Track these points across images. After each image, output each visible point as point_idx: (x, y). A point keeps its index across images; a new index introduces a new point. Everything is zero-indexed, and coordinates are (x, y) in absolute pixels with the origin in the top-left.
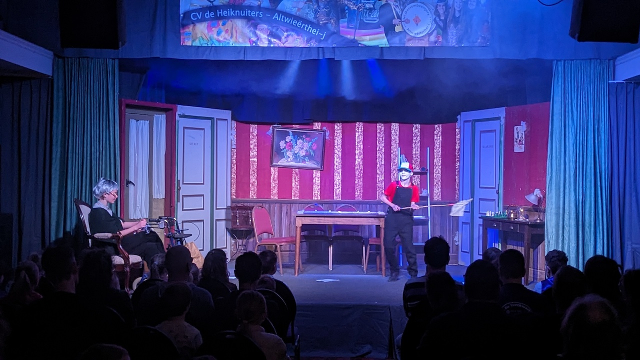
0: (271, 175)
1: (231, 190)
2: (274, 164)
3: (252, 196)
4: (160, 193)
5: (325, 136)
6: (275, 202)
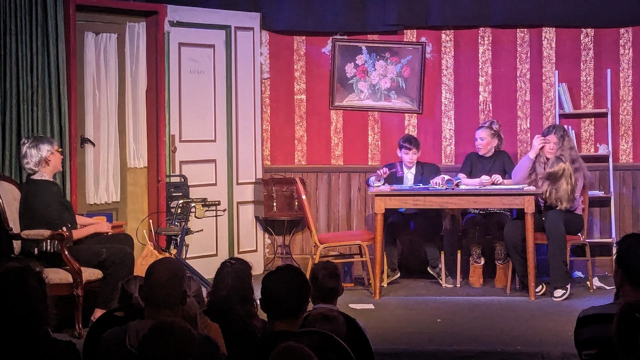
0: (330, 123)
1: (263, 150)
2: (336, 104)
3: (300, 161)
4: (139, 158)
5: (424, 52)
6: (338, 170)
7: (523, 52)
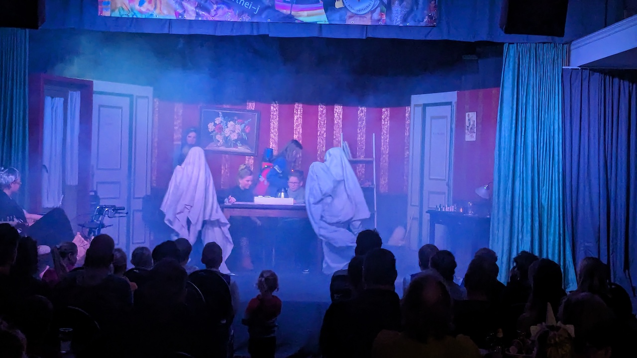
1: (151, 177)
7: (322, 119)
